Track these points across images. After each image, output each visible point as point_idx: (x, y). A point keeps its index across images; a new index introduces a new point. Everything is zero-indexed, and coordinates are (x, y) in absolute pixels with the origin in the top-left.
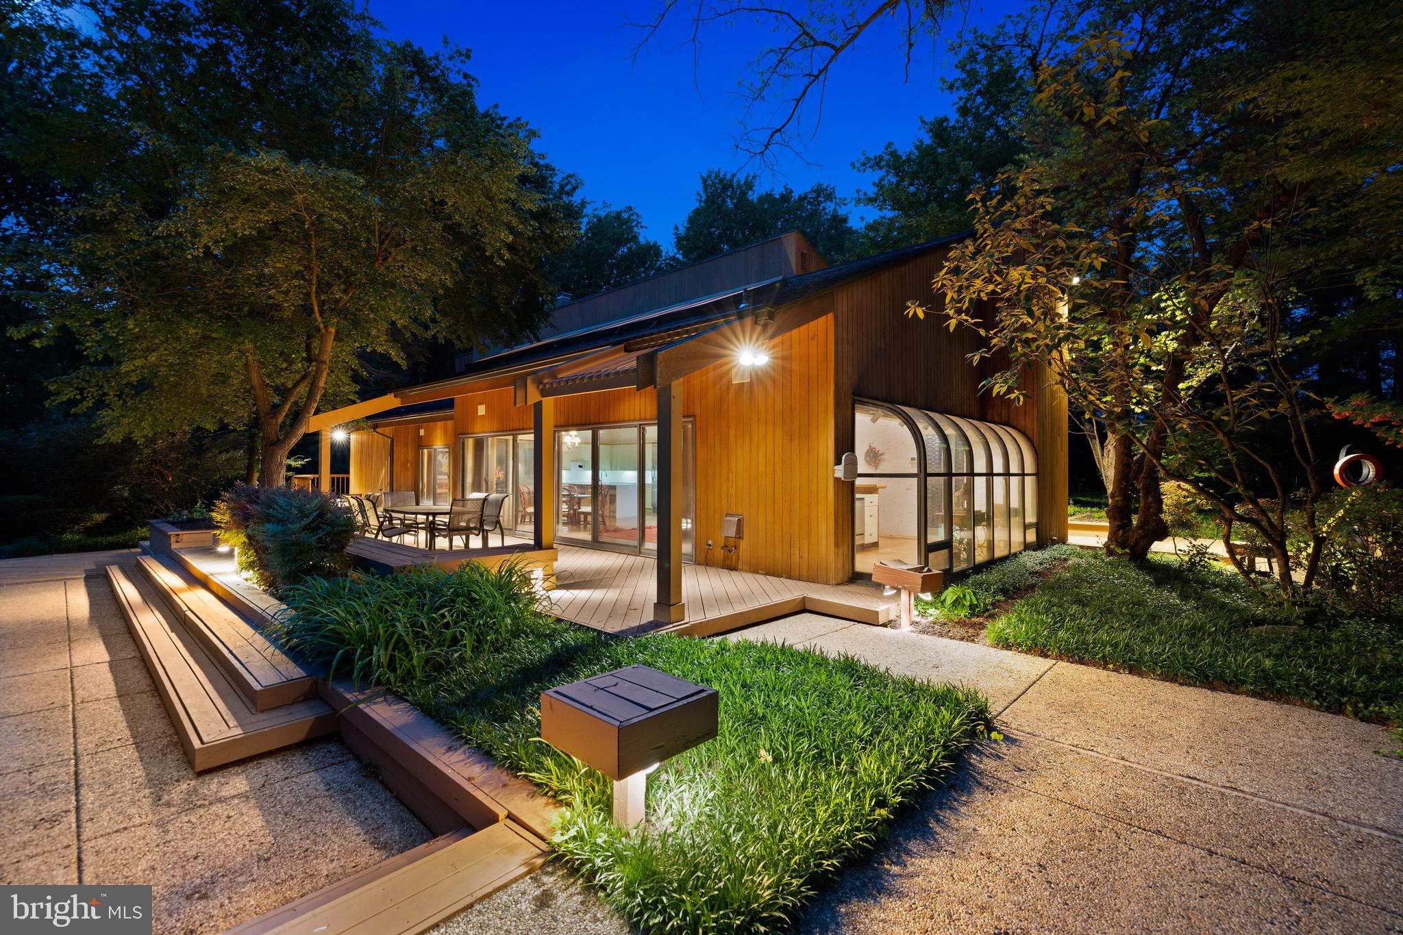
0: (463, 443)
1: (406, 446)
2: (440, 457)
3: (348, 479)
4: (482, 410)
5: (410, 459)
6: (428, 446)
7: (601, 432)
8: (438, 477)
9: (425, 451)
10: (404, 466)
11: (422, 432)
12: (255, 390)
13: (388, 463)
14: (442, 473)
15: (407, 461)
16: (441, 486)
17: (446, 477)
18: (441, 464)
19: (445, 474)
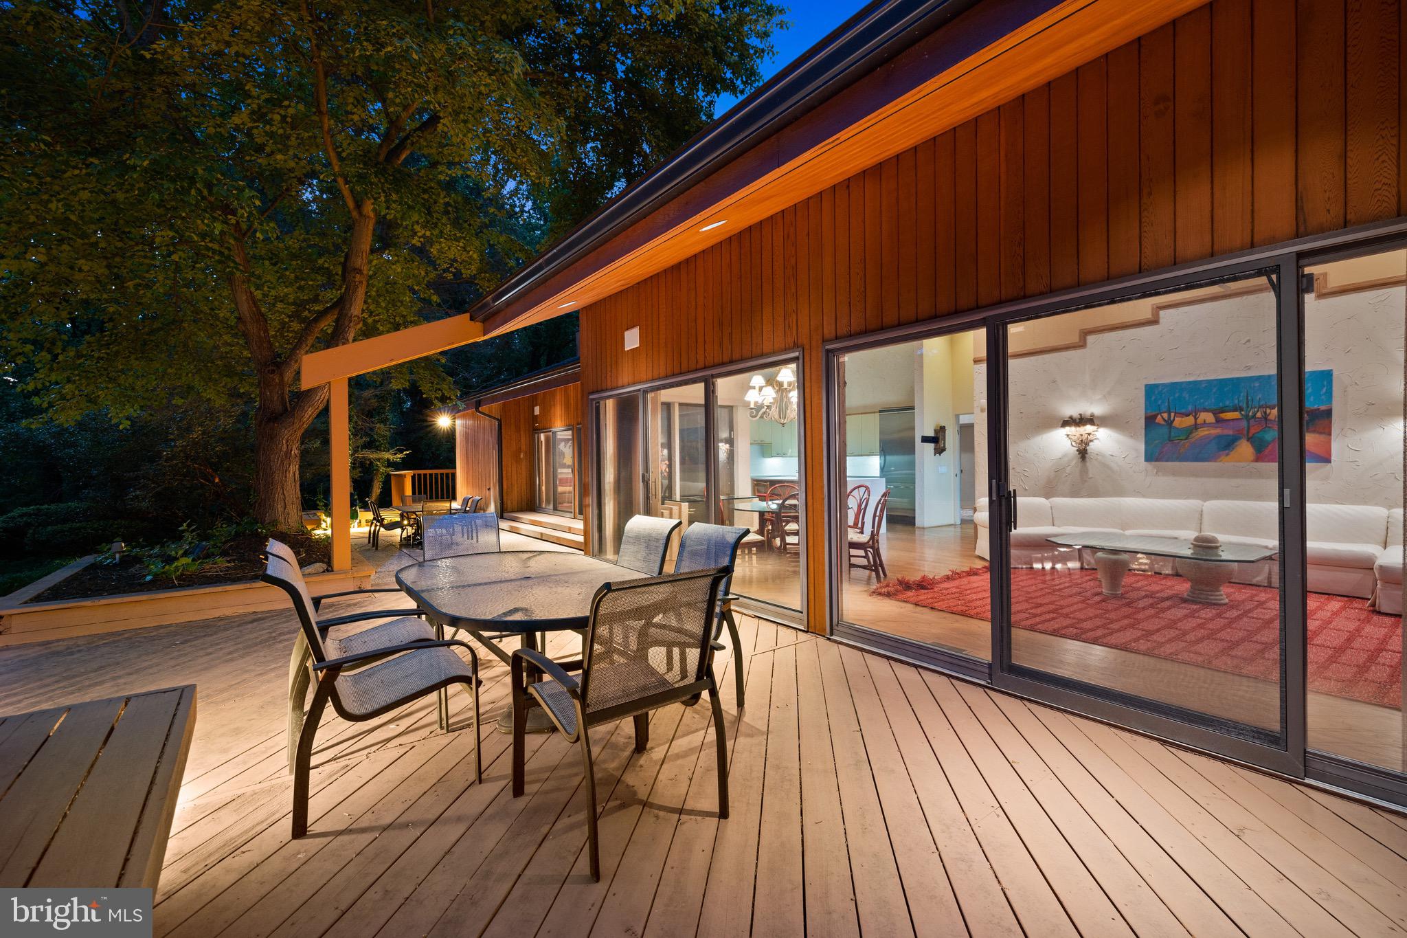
0: (598, 409)
1: (518, 429)
2: (562, 446)
3: (454, 475)
4: (632, 339)
5: (523, 447)
6: (545, 429)
7: (1014, 330)
8: (560, 471)
9: (542, 436)
10: (516, 455)
11: (537, 410)
12: (244, 323)
13: (495, 454)
14: (564, 466)
15: (519, 451)
16: (564, 482)
17: (570, 470)
18: (563, 454)
19: (568, 467)
